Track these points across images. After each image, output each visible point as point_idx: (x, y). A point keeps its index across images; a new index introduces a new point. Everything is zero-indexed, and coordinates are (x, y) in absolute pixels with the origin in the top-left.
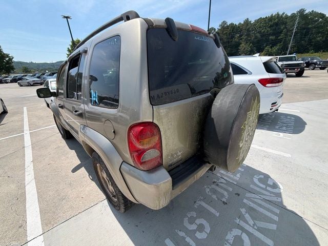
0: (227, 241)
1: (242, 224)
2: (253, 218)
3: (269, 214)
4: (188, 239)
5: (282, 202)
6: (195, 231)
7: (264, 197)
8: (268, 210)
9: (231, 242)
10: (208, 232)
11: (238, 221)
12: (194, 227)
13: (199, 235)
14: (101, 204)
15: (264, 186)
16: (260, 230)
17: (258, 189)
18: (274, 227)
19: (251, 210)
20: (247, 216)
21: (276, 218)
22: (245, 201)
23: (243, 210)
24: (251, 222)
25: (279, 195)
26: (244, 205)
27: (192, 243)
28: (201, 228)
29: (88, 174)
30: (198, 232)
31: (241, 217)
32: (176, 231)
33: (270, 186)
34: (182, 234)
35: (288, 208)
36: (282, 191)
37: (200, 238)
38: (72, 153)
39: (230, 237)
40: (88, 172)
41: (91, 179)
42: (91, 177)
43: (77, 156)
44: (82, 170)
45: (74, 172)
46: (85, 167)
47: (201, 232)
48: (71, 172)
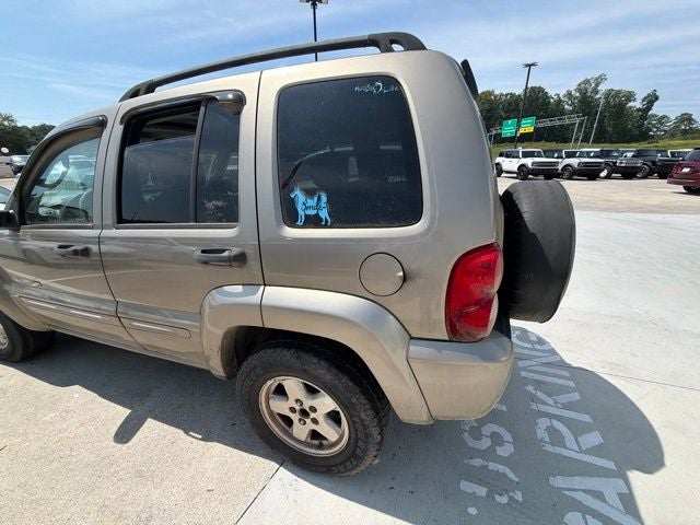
0: (542, 440)
1: (543, 408)
2: (550, 395)
3: (561, 381)
4: (492, 466)
5: (562, 361)
6: (492, 449)
7: (540, 360)
8: (555, 376)
9: (547, 439)
10: (511, 440)
11: (534, 406)
12: (485, 443)
13: (505, 451)
14: (274, 483)
15: (530, 346)
16: (566, 407)
17: (526, 352)
18: (576, 396)
19: (538, 384)
20: (539, 394)
21: (571, 384)
22: (523, 374)
23: (530, 388)
24: (551, 401)
25: (553, 352)
26: (526, 381)
27: (502, 468)
28: (497, 440)
29: (181, 432)
30: (498, 448)
31: (533, 399)
32: (465, 461)
33: (536, 343)
34: (477, 462)
35: (574, 365)
36: (552, 345)
37: (506, 455)
38: (78, 395)
39: (541, 433)
40: (177, 426)
41: (202, 439)
42: (196, 435)
43: (104, 398)
44: (152, 428)
45: (126, 443)
46: (155, 418)
47: (501, 445)
48: (113, 443)
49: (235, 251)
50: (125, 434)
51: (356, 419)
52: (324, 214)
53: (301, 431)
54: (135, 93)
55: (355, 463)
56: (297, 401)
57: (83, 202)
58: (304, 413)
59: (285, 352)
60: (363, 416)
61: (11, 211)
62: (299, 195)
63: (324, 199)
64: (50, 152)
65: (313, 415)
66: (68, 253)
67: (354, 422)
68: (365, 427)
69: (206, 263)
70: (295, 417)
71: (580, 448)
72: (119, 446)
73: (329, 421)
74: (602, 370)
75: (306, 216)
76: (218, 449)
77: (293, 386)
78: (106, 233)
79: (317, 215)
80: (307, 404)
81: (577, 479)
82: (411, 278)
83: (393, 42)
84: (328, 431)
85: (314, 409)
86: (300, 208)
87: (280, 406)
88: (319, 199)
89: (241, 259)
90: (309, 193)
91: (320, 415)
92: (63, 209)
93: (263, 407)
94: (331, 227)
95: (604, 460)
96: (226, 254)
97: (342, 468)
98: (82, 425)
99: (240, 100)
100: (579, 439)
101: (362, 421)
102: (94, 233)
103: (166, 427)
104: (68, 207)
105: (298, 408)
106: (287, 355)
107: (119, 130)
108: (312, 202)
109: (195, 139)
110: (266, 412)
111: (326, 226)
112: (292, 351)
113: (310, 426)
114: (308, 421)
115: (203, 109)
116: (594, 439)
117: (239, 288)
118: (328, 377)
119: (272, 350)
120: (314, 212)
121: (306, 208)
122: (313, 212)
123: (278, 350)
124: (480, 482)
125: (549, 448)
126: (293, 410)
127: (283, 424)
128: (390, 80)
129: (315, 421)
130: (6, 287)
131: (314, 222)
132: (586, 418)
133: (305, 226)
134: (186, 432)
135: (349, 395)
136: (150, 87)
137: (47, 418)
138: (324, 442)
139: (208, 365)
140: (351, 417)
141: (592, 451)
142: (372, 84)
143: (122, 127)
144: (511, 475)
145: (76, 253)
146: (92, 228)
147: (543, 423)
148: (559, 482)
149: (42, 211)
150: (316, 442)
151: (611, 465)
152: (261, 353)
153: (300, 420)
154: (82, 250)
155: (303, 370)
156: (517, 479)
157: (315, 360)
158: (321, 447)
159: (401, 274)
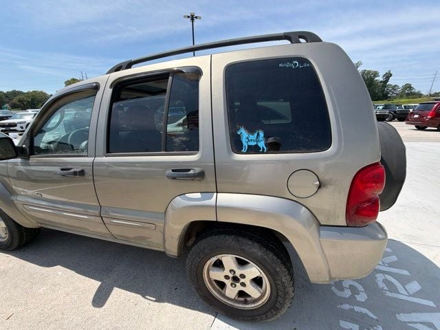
0: (383, 289)
4: (357, 309)
6: (353, 297)
9: (386, 288)
10: (363, 290)
13: (362, 297)
16: (390, 265)
18: (394, 258)
21: (389, 250)
27: (364, 310)
28: (354, 290)
29: (140, 296)
30: (356, 296)
32: (339, 307)
34: (346, 307)
37: (363, 300)
38: (60, 273)
39: (381, 285)
40: (137, 292)
41: (155, 301)
42: (152, 298)
43: (80, 274)
44: (119, 295)
45: (102, 306)
46: (119, 287)
47: (358, 294)
48: (93, 308)
49: (198, 170)
50: (100, 299)
51: (279, 282)
52: (262, 144)
53: (231, 292)
54: (118, 69)
55: (274, 313)
56: (231, 271)
57: (71, 140)
58: (235, 279)
59: (227, 237)
60: (284, 280)
61: (24, 146)
62: (243, 133)
63: (262, 134)
64: (55, 106)
65: (242, 280)
66: (70, 174)
67: (276, 284)
68: (285, 288)
69: (174, 178)
70: (228, 282)
71: (408, 293)
72: (97, 309)
73: (254, 284)
74: (404, 240)
75: (249, 146)
76: (168, 307)
77: (229, 260)
78: (98, 159)
79: (257, 146)
80: (238, 273)
81: (414, 315)
82: (324, 186)
83: (300, 37)
84: (253, 291)
85: (243, 276)
86: (244, 141)
87: (218, 275)
88: (258, 135)
89: (201, 175)
90: (251, 131)
91: (247, 281)
92: (56, 144)
93: (205, 276)
94: (266, 153)
95: (426, 301)
96: (191, 172)
97: (263, 317)
98: (68, 295)
99: (197, 72)
100: (407, 287)
101: (283, 283)
102: (89, 160)
103: (129, 293)
104: (59, 143)
105: (231, 275)
106: (230, 240)
107: (109, 91)
108: (253, 137)
109: (166, 97)
110: (207, 280)
111: (263, 153)
112: (233, 237)
113: (239, 287)
114: (238, 284)
115: (170, 78)
116: (414, 286)
117: (198, 195)
118: (260, 254)
119: (217, 237)
120: (255, 143)
121: (249, 141)
122: (253, 144)
123: (222, 237)
124: (353, 321)
125: (389, 294)
126: (227, 277)
127: (218, 287)
128: (303, 60)
129: (243, 285)
130: (13, 198)
131: (254, 150)
132: (406, 273)
133: (247, 153)
134: (144, 297)
135: (275, 265)
136: (129, 65)
137: (41, 291)
138: (248, 299)
139: (164, 247)
140: (275, 280)
141: (416, 295)
142: (291, 63)
143: (111, 90)
144: (371, 315)
145: (75, 173)
146: (87, 156)
147: (380, 277)
148: (403, 317)
149: (42, 146)
150: (242, 299)
151: (431, 304)
152: (209, 238)
153: (232, 284)
154: (80, 172)
155: (241, 249)
156: (376, 318)
157: (250, 243)
158: (246, 302)
159: (318, 183)
